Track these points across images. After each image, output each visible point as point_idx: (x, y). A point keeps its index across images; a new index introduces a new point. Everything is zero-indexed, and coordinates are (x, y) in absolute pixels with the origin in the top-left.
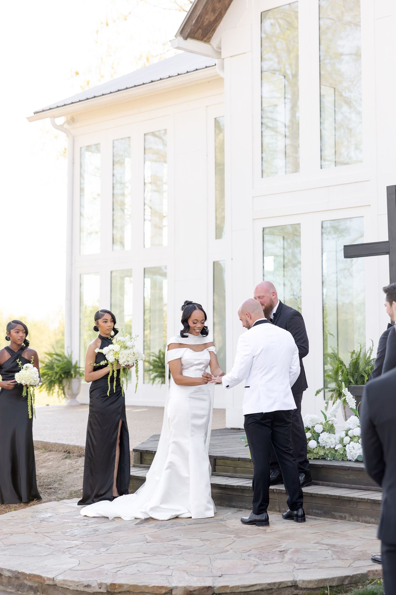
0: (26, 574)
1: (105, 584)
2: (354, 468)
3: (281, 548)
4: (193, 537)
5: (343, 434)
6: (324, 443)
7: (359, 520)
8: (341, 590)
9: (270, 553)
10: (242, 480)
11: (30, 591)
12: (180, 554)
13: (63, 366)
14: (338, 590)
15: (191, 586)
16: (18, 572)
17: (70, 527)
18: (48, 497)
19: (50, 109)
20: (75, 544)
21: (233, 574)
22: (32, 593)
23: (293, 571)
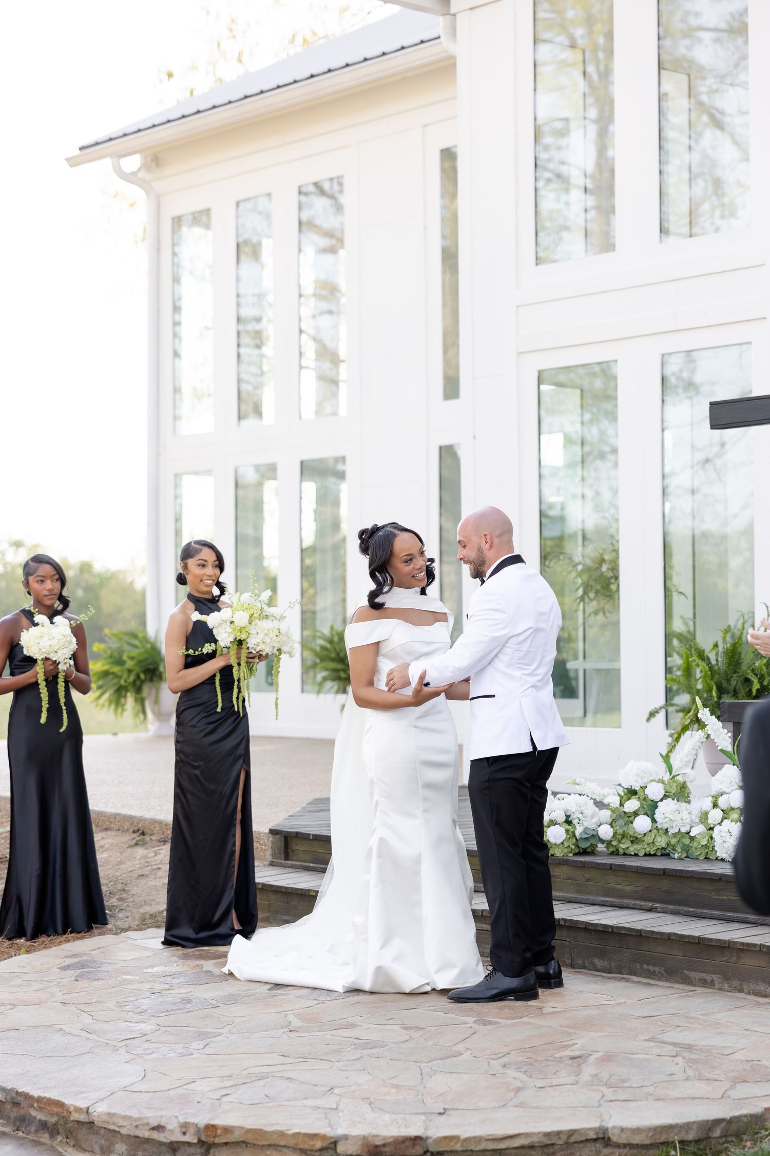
0: (32, 1097)
1: (195, 1126)
3: (574, 1050)
4: (388, 1020)
5: (707, 803)
6: (666, 822)
7: (744, 989)
8: (706, 1150)
9: (551, 1060)
11: (42, 1132)
12: (358, 1059)
13: (141, 658)
14: (699, 1149)
15: (377, 1136)
16: (17, 1092)
17: (134, 991)
19: (111, 139)
20: (141, 1030)
21: (468, 1110)
22: (47, 1135)
23: (600, 1105)
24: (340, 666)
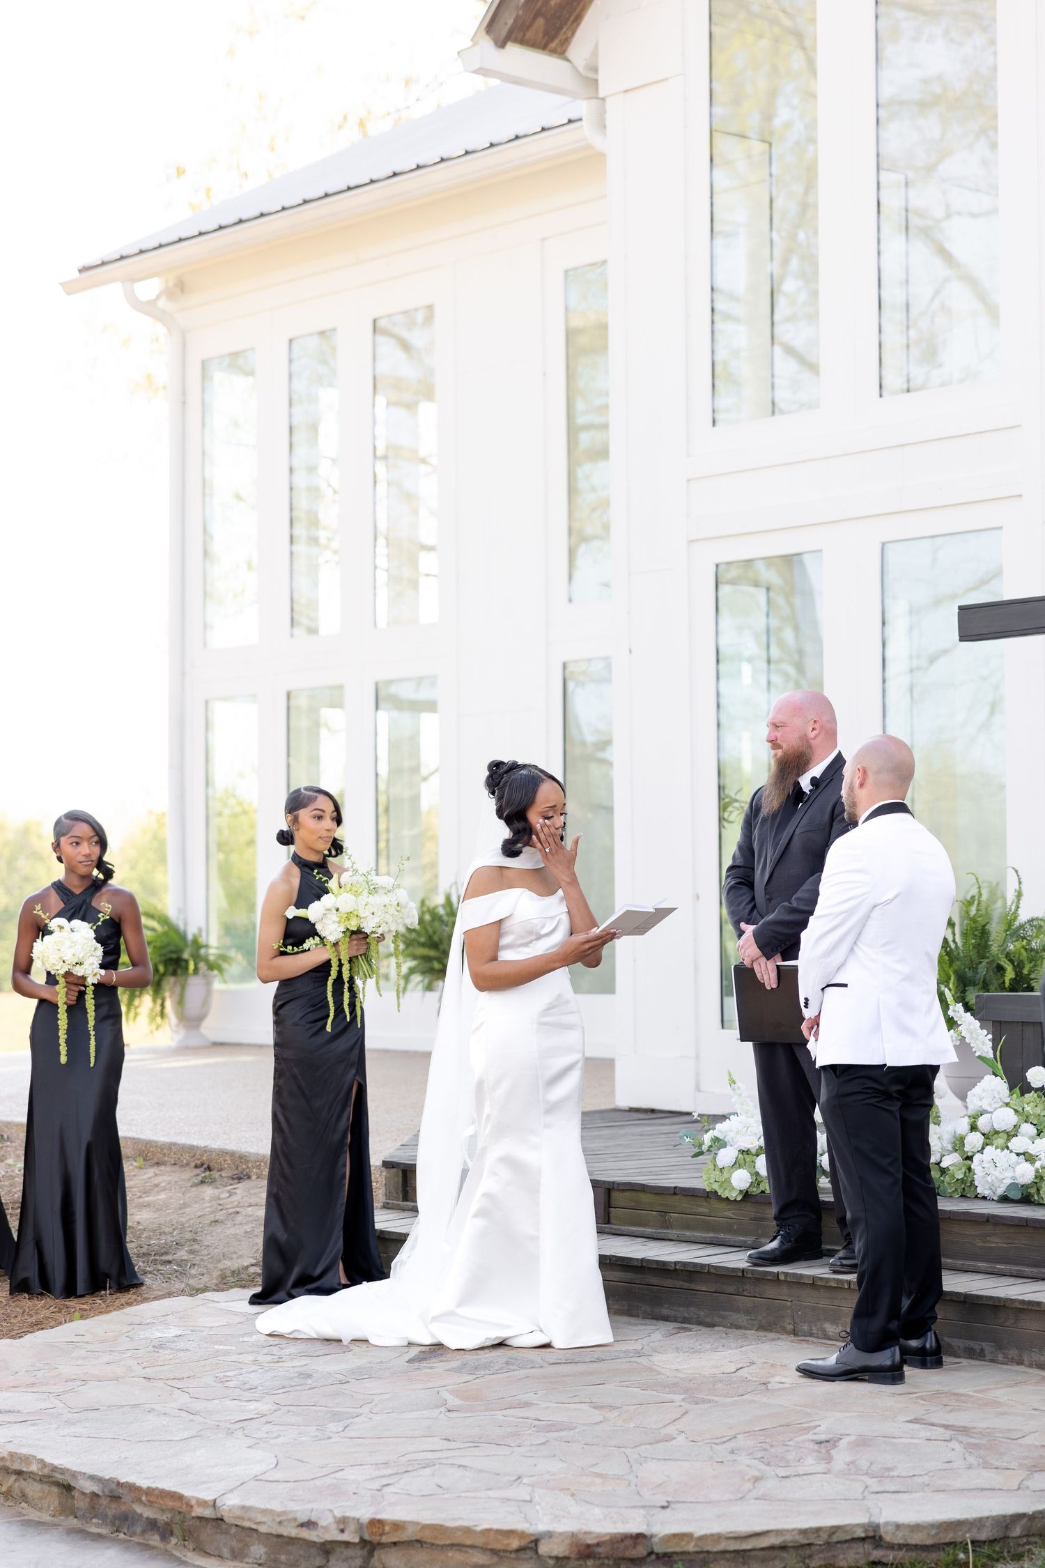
0: (139, 1489)
1: (356, 1521)
2: (1002, 1217)
3: (819, 1434)
4: (571, 1397)
5: (963, 1125)
7: (1024, 1360)
8: (1002, 1553)
9: (790, 1446)
10: (683, 1247)
11: (151, 1532)
12: (544, 1444)
13: (162, 945)
14: (994, 1551)
15: (589, 1533)
16: (118, 1483)
17: (234, 1364)
18: (164, 1285)
19: (122, 258)
20: (255, 1410)
21: (698, 1502)
22: (157, 1537)
23: (864, 1497)
24: (432, 953)
